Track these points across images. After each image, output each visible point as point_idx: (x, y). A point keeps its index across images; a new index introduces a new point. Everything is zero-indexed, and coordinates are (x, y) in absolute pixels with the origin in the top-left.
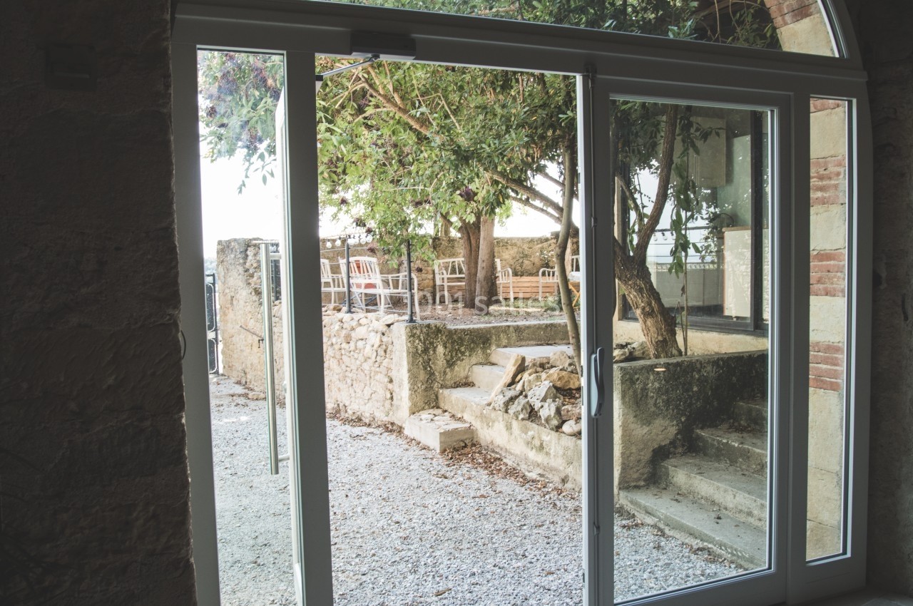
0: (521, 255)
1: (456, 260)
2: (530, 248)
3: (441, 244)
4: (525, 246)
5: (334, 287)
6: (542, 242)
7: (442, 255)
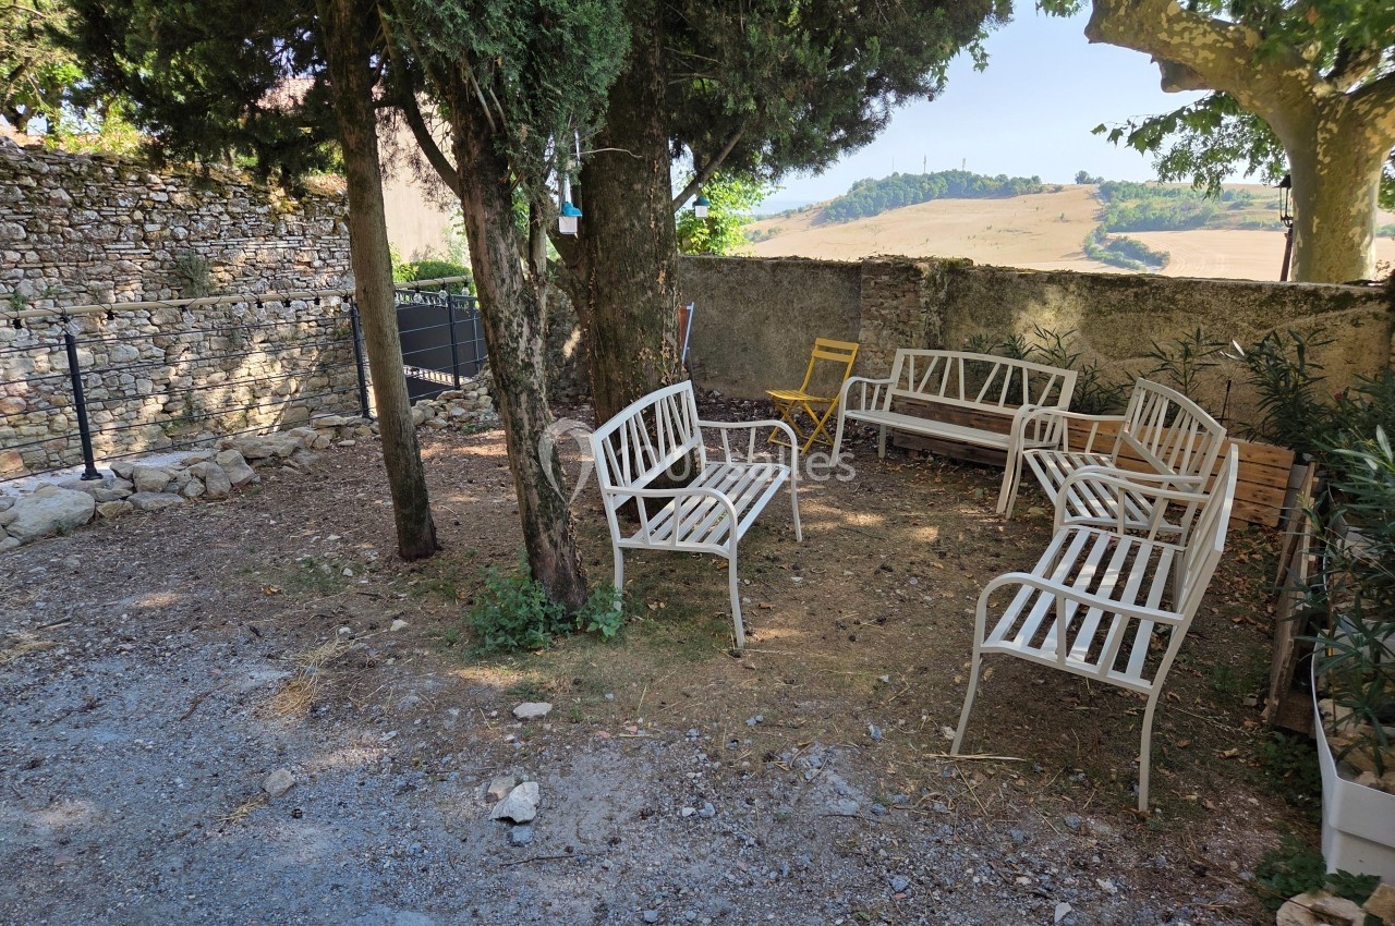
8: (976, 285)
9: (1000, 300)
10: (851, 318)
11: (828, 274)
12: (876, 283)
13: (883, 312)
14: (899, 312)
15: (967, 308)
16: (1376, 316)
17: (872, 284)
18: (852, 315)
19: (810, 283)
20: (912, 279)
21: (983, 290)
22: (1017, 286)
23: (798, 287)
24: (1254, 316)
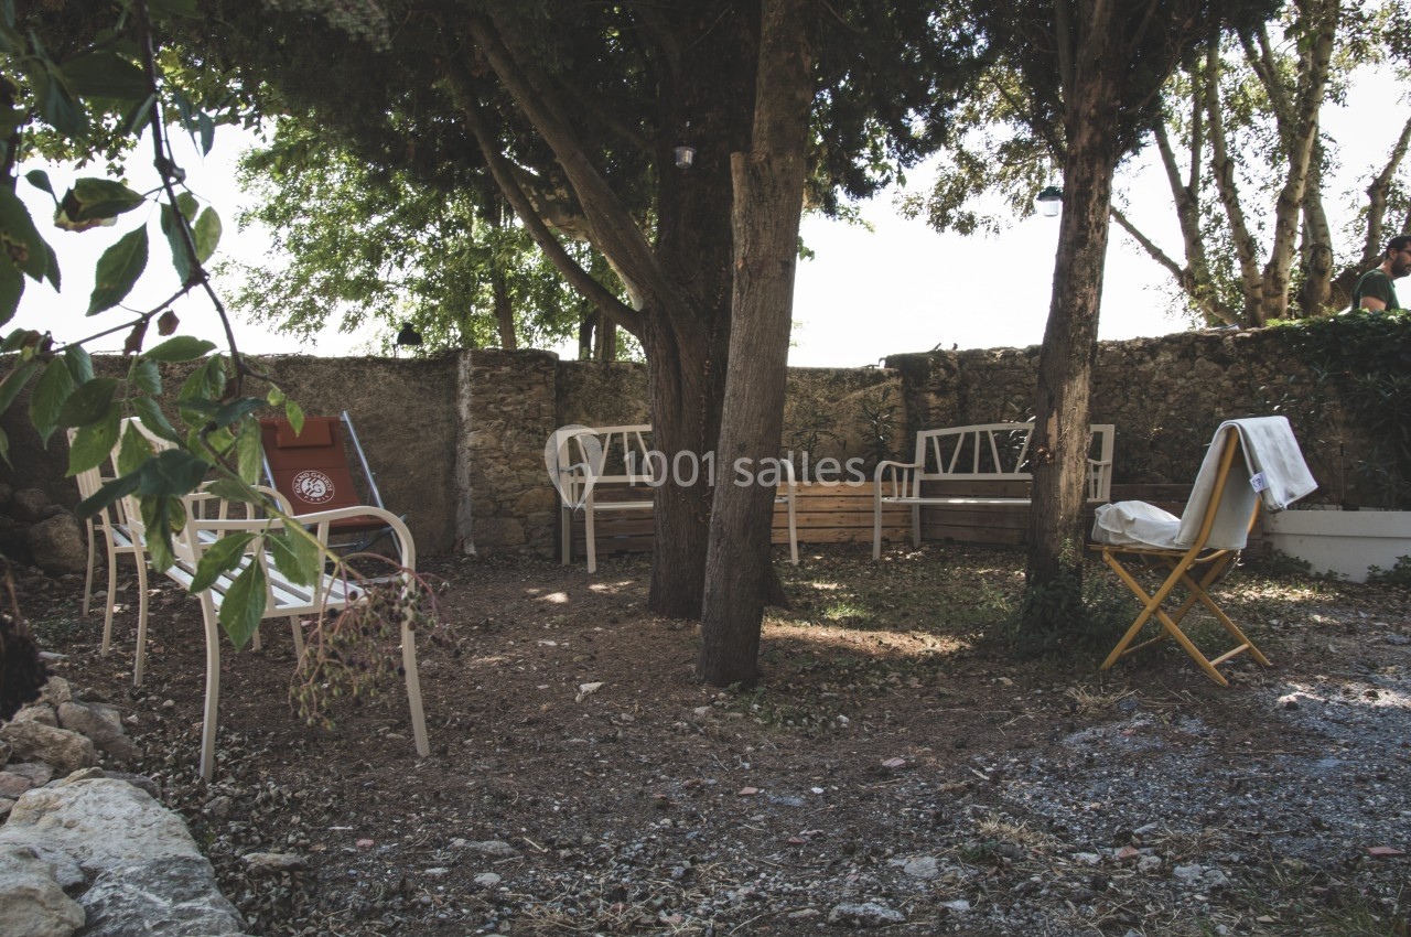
0: (810, 420)
1: (625, 429)
2: (833, 400)
3: (582, 381)
4: (820, 396)
5: (197, 517)
6: (864, 385)
7: (584, 415)
8: (589, 377)
9: (616, 391)
10: (423, 426)
11: (382, 372)
12: (491, 375)
13: (505, 409)
14: (526, 407)
15: (580, 403)
16: (896, 387)
17: (487, 376)
18: (423, 421)
19: (350, 384)
20: (544, 368)
21: (598, 382)
22: (634, 375)
23: (331, 392)
24: (827, 393)
